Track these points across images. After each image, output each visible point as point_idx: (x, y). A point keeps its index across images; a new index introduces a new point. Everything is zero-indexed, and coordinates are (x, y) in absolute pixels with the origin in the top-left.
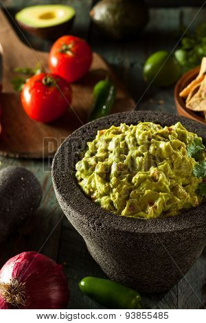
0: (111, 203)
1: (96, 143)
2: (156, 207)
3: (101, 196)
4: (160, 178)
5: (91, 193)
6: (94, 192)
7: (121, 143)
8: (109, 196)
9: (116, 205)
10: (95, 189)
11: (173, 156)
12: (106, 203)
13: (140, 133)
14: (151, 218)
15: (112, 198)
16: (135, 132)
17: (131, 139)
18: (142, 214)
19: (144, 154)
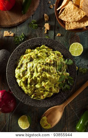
2: (44, 96)
4: (46, 88)
7: (32, 69)
12: (26, 92)
13: (39, 68)
18: (39, 97)
19: (40, 77)
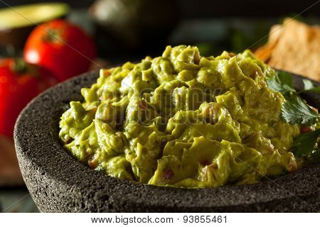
0: (127, 167)
1: (96, 89)
2: (216, 167)
3: (108, 157)
5: (89, 156)
6: (93, 153)
7: (144, 72)
8: (123, 154)
9: (136, 171)
10: (95, 147)
11: (242, 84)
12: (117, 168)
13: (177, 54)
14: (207, 187)
15: (128, 157)
16: (169, 55)
17: (163, 65)
18: (188, 182)
19: (188, 83)
